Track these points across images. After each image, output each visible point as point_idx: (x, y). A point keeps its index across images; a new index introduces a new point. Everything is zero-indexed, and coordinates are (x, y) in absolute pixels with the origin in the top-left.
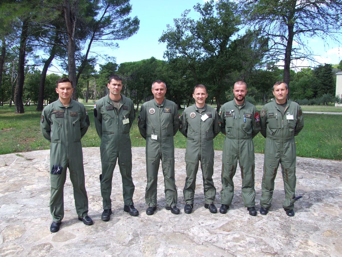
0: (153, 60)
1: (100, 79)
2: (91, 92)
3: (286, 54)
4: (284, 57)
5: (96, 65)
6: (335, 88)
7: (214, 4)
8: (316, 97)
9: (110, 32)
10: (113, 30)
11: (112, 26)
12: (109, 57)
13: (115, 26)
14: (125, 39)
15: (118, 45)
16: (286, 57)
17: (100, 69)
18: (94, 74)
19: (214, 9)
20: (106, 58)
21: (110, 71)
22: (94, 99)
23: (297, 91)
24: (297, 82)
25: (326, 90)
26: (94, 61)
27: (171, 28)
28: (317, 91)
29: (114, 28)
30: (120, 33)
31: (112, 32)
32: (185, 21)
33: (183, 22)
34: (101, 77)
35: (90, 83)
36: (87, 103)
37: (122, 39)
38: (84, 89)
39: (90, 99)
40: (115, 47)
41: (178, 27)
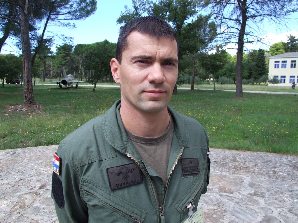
0: (106, 42)
1: (56, 59)
2: (48, 72)
3: (239, 38)
4: (238, 41)
5: (52, 45)
9: (66, 12)
10: (70, 10)
11: (68, 6)
12: (66, 38)
13: (72, 6)
14: (83, 19)
15: (75, 26)
17: (56, 50)
18: (51, 54)
20: (63, 38)
21: (66, 52)
22: (51, 78)
23: (235, 72)
25: (260, 71)
26: (50, 42)
27: (128, 9)
28: (252, 73)
29: (71, 8)
30: (77, 13)
31: (69, 13)
32: (142, 3)
33: (141, 4)
34: (57, 58)
35: (47, 63)
36: (44, 82)
37: (79, 19)
38: (41, 69)
39: (47, 78)
40: (72, 27)
41: (136, 8)
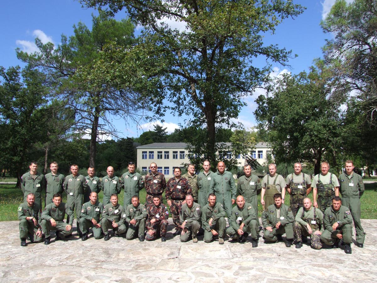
3: (92, 129)
4: (91, 132)
6: (136, 160)
7: (21, 70)
8: (120, 169)
16: (93, 132)
19: (20, 76)
23: (102, 163)
24: (102, 153)
28: (121, 164)
